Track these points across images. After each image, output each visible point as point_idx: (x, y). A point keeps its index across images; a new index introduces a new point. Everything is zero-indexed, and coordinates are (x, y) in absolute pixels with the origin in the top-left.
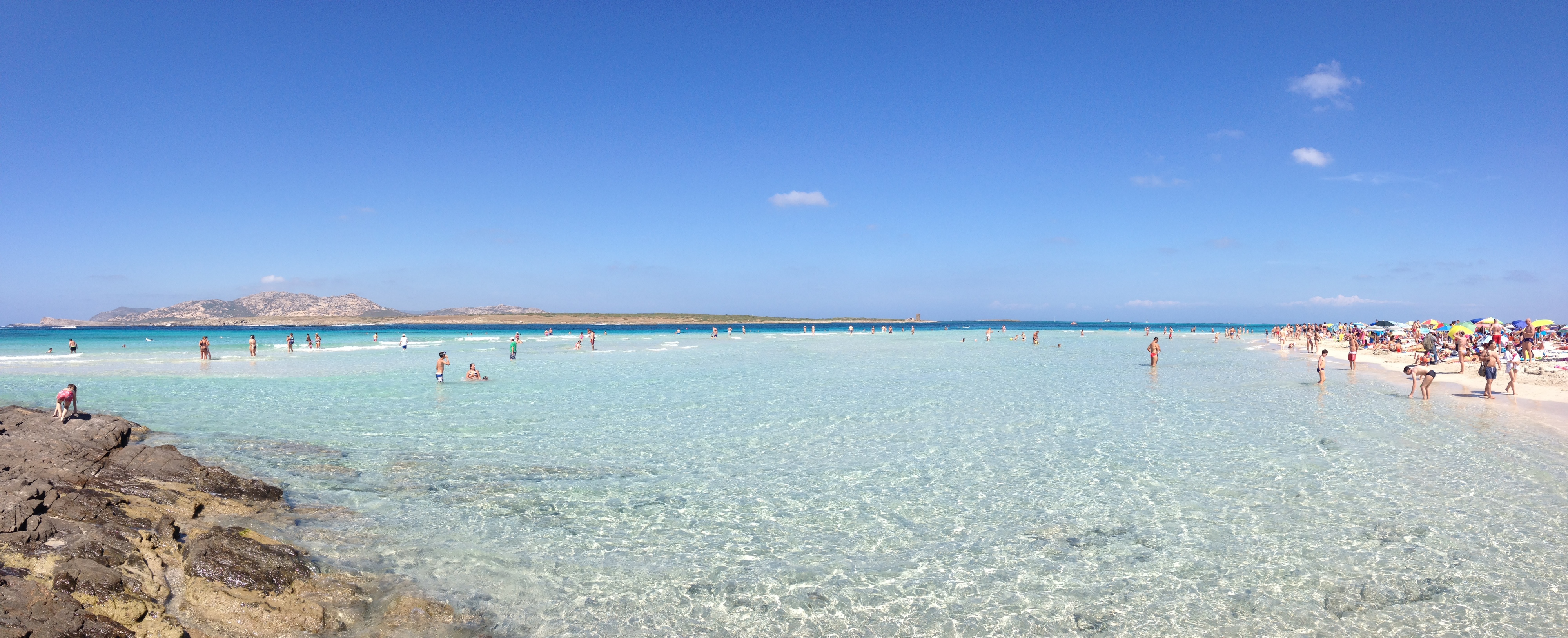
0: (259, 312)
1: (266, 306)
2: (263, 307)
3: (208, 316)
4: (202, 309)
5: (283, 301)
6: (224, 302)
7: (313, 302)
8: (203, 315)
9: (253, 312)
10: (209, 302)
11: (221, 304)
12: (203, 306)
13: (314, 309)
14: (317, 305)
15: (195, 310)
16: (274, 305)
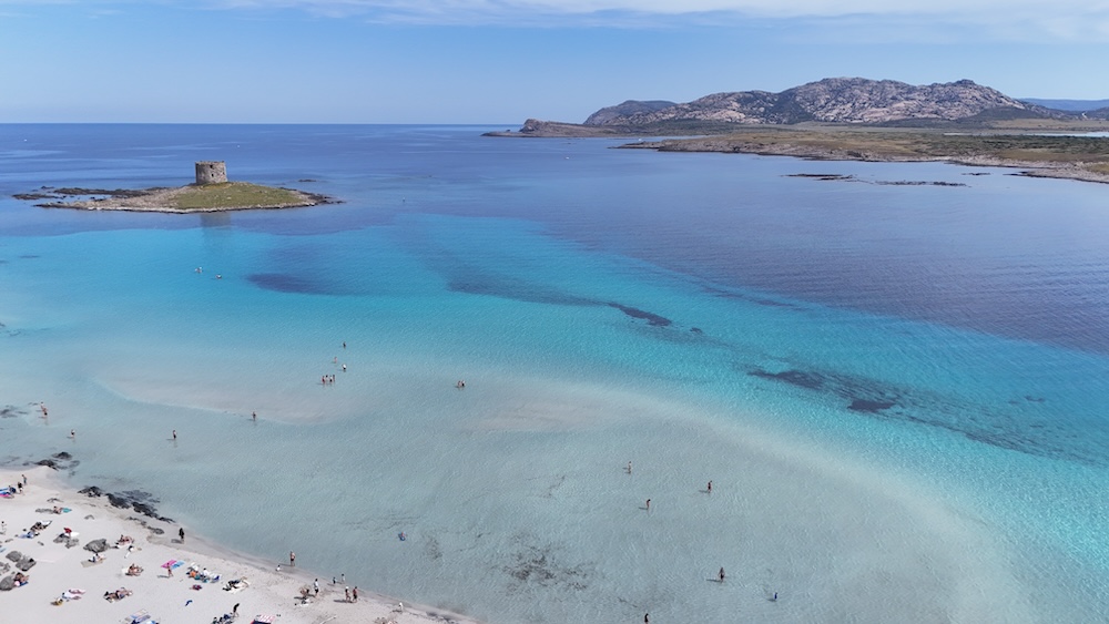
0: (817, 110)
1: (828, 101)
2: (823, 103)
3: (743, 116)
4: (735, 105)
5: (857, 92)
6: (769, 94)
7: (901, 94)
8: (736, 115)
9: (809, 109)
10: (747, 95)
11: (764, 99)
12: (738, 101)
13: (901, 105)
14: (907, 99)
15: (726, 107)
16: (840, 99)
